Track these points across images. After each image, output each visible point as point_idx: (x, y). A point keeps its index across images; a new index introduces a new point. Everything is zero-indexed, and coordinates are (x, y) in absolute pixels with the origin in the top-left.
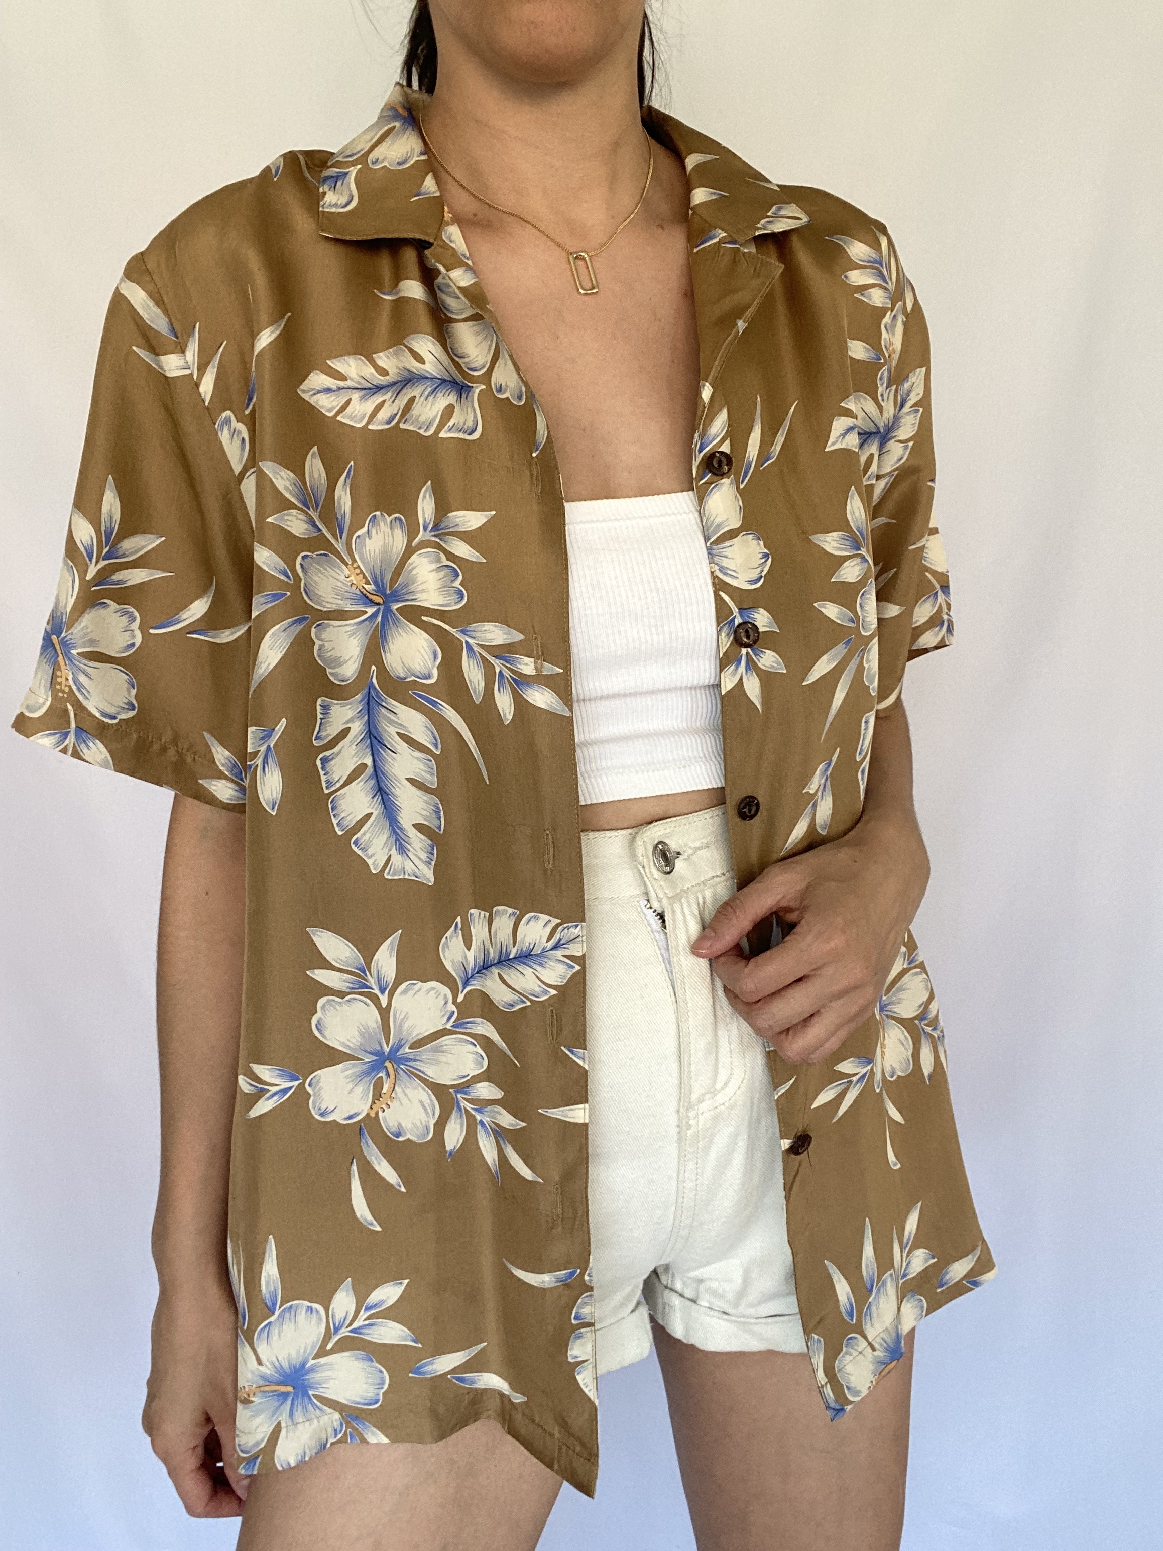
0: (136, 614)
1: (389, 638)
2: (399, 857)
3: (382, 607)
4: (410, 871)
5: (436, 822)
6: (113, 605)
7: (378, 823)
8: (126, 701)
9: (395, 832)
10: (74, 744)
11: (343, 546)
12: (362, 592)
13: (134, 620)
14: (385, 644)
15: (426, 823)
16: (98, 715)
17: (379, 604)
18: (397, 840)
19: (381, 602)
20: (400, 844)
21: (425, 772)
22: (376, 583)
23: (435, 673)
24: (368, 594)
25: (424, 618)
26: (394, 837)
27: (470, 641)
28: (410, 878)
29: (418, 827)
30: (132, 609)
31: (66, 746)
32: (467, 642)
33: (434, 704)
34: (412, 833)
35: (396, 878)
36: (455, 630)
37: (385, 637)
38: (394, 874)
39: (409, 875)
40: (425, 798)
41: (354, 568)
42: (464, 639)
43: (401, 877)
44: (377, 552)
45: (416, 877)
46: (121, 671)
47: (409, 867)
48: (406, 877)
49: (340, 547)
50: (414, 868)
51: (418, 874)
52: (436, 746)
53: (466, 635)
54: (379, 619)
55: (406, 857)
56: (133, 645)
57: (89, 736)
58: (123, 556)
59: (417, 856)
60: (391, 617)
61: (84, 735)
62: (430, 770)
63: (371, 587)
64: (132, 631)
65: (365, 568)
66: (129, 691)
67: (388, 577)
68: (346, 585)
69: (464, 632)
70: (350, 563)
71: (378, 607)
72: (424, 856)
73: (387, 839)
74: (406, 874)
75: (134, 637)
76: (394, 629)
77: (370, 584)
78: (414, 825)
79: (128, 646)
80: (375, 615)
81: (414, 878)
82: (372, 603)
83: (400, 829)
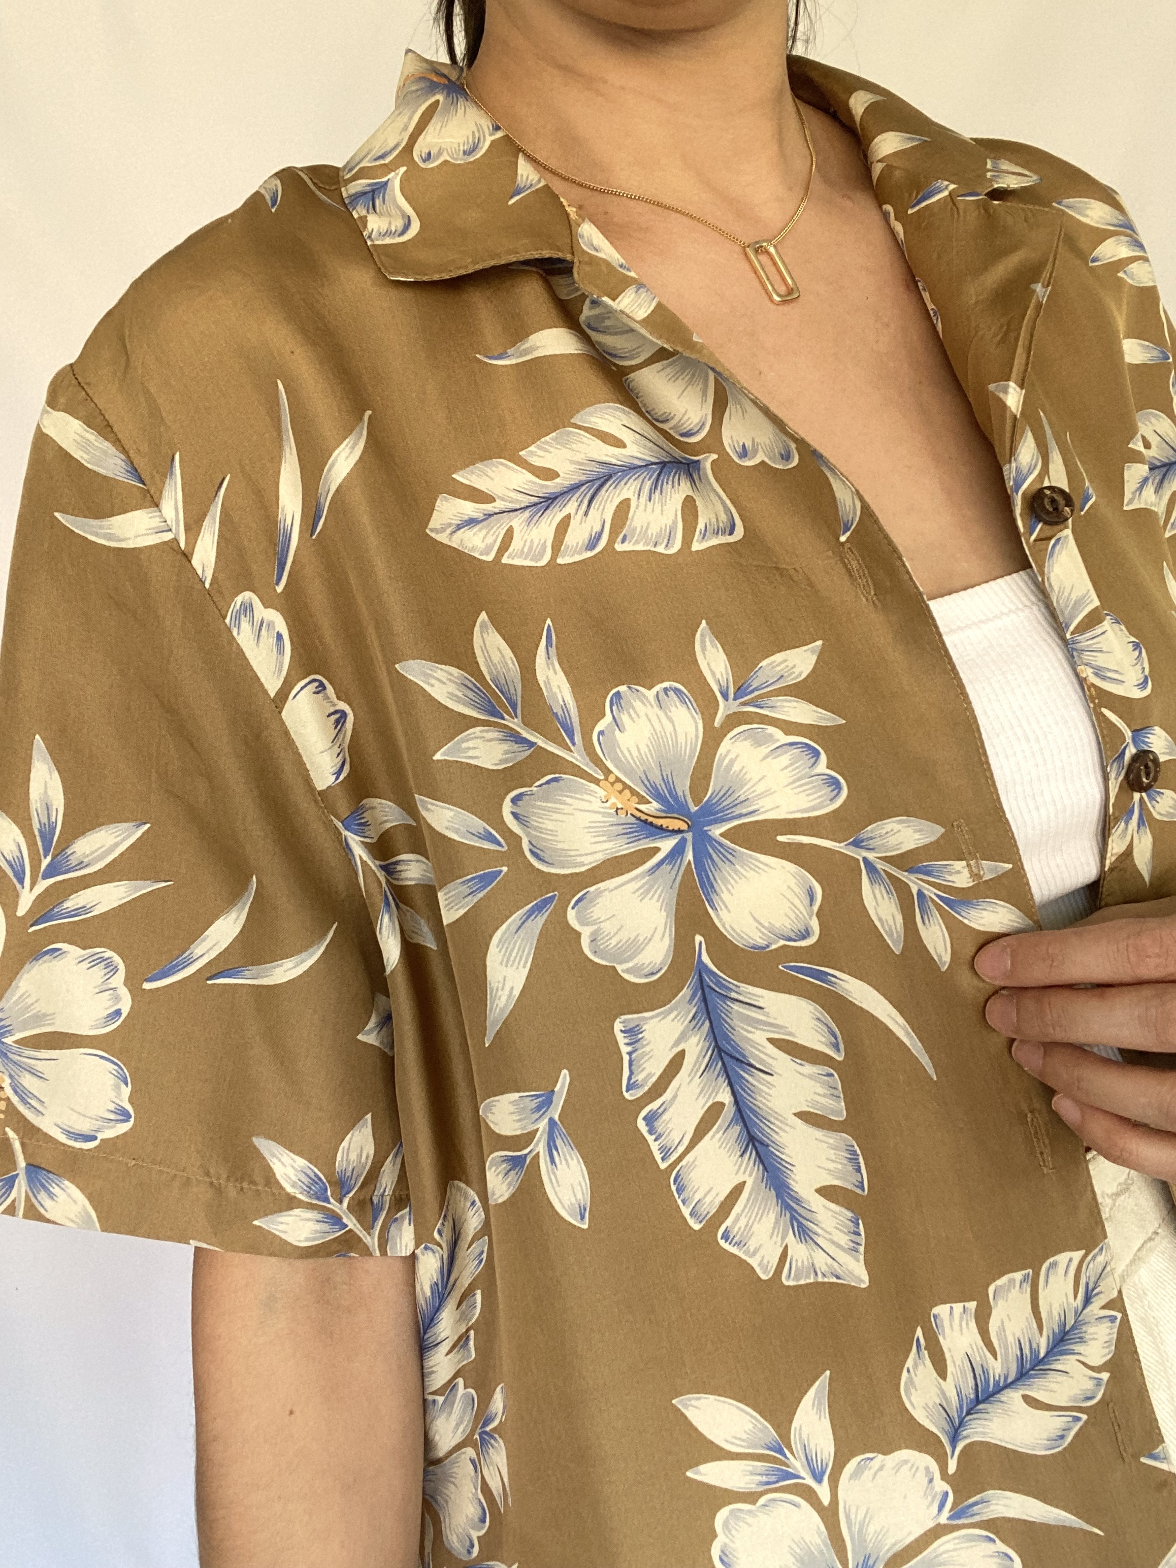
0: (117, 959)
1: (720, 885)
2: (802, 1247)
3: (689, 836)
4: (824, 1268)
5: (855, 1178)
6: (73, 951)
7: (756, 1199)
8: (112, 1107)
9: (788, 1207)
10: (27, 1196)
11: (580, 755)
12: (638, 819)
13: (116, 970)
14: (714, 897)
15: (836, 1182)
16: (63, 1139)
17: (680, 831)
18: (793, 1218)
19: (684, 827)
20: (800, 1225)
21: (824, 1096)
22: (659, 797)
23: (815, 924)
24: (650, 819)
25: (780, 838)
26: (788, 1215)
27: (870, 856)
28: (826, 1280)
29: (826, 1192)
30: (109, 953)
31: (14, 1201)
32: (865, 859)
33: (821, 976)
34: (817, 1203)
35: (802, 1282)
36: (843, 844)
37: (712, 887)
38: (797, 1278)
39: (824, 1275)
40: (831, 1141)
41: (612, 784)
42: (859, 854)
43: (812, 1280)
44: (644, 749)
45: (838, 1277)
46: (102, 1057)
47: (821, 1261)
48: (820, 1279)
49: (576, 757)
50: (830, 1260)
51: (839, 1271)
52: (836, 1047)
53: (862, 847)
54: (689, 856)
55: (814, 1247)
56: (118, 1013)
57: (51, 1176)
58: (81, 865)
59: (833, 1242)
60: (714, 848)
61: (42, 1175)
62: (833, 1091)
63: (653, 807)
64: (114, 989)
65: (632, 780)
66: (117, 1088)
67: (683, 787)
68: (609, 815)
69: (857, 844)
70: (602, 777)
71: (679, 836)
72: (844, 1239)
73: (777, 1222)
74: (820, 1275)
75: (117, 999)
76: (725, 868)
77: (650, 802)
78: (818, 1191)
79: (109, 1015)
80: (677, 852)
81: (834, 1280)
82: (663, 832)
83: (797, 1201)
